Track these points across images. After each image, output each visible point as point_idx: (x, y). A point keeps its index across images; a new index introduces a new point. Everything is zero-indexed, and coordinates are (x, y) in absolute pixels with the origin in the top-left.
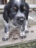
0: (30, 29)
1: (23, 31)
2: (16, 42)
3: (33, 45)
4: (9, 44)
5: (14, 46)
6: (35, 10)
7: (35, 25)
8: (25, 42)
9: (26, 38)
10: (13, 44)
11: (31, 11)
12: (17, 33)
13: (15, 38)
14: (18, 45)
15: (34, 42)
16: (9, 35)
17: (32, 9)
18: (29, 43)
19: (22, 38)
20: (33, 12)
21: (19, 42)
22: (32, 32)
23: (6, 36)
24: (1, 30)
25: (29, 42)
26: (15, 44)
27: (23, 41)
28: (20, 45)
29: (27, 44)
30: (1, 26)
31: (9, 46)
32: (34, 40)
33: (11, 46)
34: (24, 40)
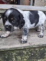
3: (41, 50)
5: (22, 49)
8: (34, 46)
10: (21, 47)
15: (43, 47)
25: (38, 46)
26: (24, 47)
28: (28, 49)
29: (35, 48)
31: (18, 49)
32: (42, 45)
33: (19, 49)
34: (33, 44)
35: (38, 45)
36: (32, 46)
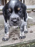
0: (30, 30)
1: (22, 31)
2: (16, 42)
3: (33, 45)
4: (9, 44)
5: (14, 46)
6: (33, 11)
7: (34, 25)
9: (25, 39)
10: (12, 45)
11: (30, 12)
12: (17, 33)
13: (15, 38)
14: (17, 45)
15: (33, 42)
16: (9, 35)
17: (31, 10)
18: (28, 43)
19: (22, 38)
20: (32, 12)
21: (18, 42)
22: (31, 32)
23: (6, 37)
24: (2, 30)
26: (15, 44)
27: (22, 41)
28: (19, 45)
30: (2, 27)
31: (9, 46)
32: (33, 40)
35: (29, 41)
36: (23, 43)
